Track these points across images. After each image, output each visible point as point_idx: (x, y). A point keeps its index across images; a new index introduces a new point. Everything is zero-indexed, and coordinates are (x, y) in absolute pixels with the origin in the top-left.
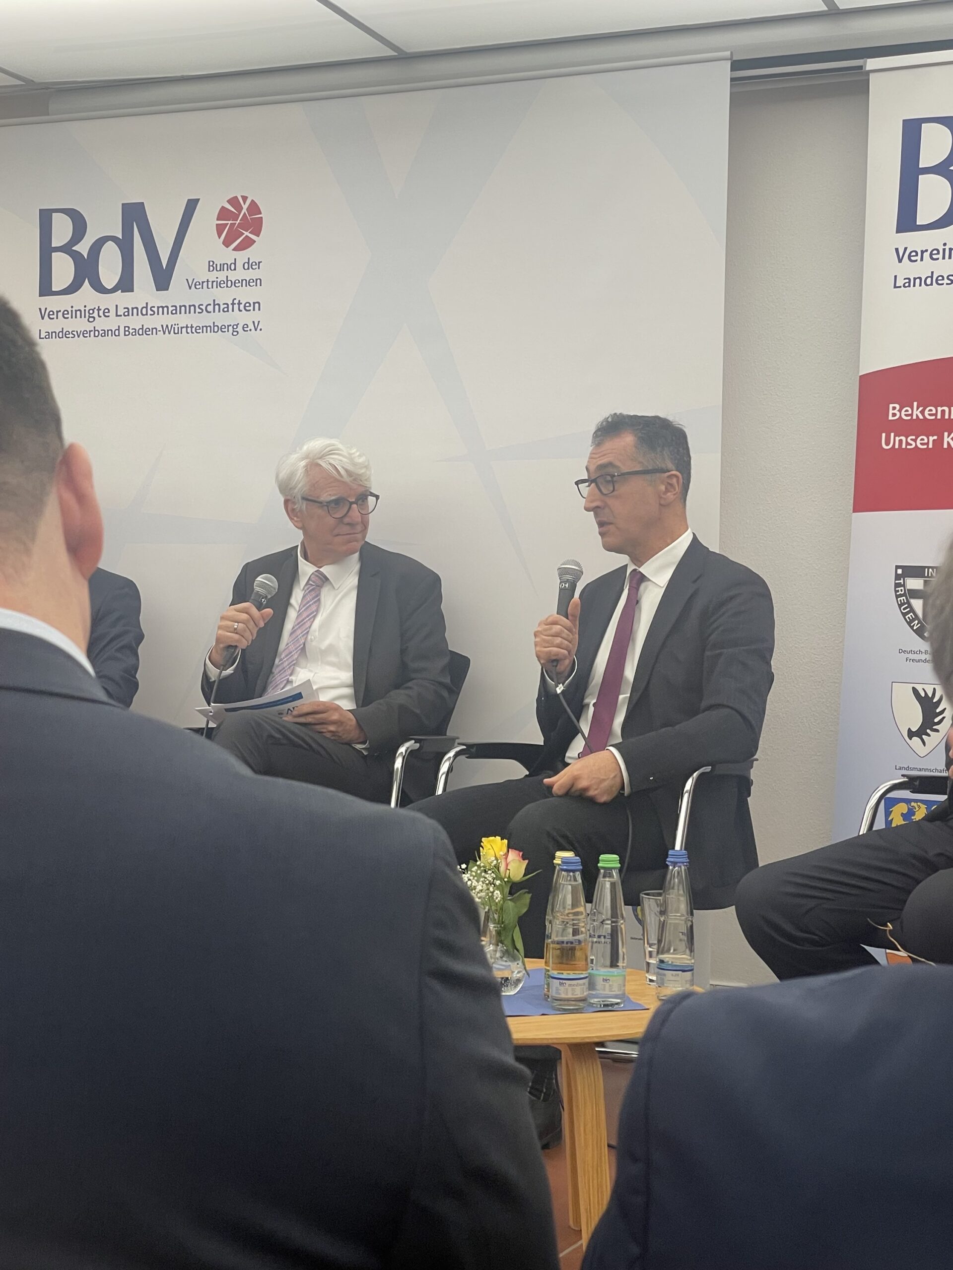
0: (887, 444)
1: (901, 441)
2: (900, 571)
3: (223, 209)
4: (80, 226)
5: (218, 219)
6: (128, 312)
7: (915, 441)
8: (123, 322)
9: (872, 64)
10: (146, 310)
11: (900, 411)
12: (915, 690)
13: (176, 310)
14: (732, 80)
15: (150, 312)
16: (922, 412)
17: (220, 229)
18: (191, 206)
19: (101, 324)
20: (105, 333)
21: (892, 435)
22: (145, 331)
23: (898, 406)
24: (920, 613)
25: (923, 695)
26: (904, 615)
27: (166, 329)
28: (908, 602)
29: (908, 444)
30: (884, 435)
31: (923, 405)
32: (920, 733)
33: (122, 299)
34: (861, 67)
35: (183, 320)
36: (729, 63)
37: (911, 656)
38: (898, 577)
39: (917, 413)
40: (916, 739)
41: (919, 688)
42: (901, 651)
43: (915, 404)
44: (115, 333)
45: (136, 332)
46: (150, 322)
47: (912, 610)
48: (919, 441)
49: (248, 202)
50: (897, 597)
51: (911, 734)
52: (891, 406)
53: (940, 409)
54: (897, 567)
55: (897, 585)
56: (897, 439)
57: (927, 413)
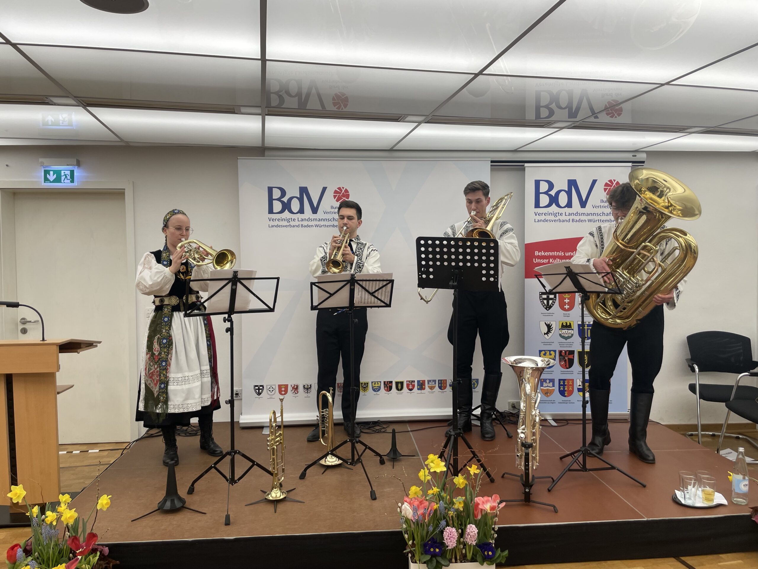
0: (535, 261)
1: (539, 261)
2: (541, 293)
3: (336, 190)
4: (283, 193)
5: (334, 193)
6: (302, 220)
7: (543, 261)
8: (300, 223)
9: (526, 165)
10: (309, 220)
11: (538, 253)
12: (545, 323)
13: (320, 220)
14: (491, 165)
15: (310, 220)
16: (545, 254)
17: (335, 197)
18: (324, 189)
19: (292, 223)
20: (294, 226)
21: (537, 259)
22: (308, 226)
23: (538, 252)
24: (546, 304)
25: (547, 324)
26: (542, 304)
27: (317, 226)
28: (543, 301)
29: (541, 261)
30: (534, 259)
31: (545, 252)
32: (547, 333)
33: (300, 216)
34: (523, 165)
35: (322, 223)
36: (490, 162)
37: (544, 314)
38: (540, 295)
39: (543, 254)
40: (546, 335)
41: (546, 322)
42: (542, 313)
43: (542, 252)
44: (298, 226)
45: (305, 226)
46: (310, 223)
47: (544, 303)
48: (544, 261)
49: (344, 189)
50: (540, 300)
51: (545, 334)
52: (536, 252)
53: (549, 253)
54: (540, 292)
55: (540, 297)
56: (538, 260)
57: (546, 254)
